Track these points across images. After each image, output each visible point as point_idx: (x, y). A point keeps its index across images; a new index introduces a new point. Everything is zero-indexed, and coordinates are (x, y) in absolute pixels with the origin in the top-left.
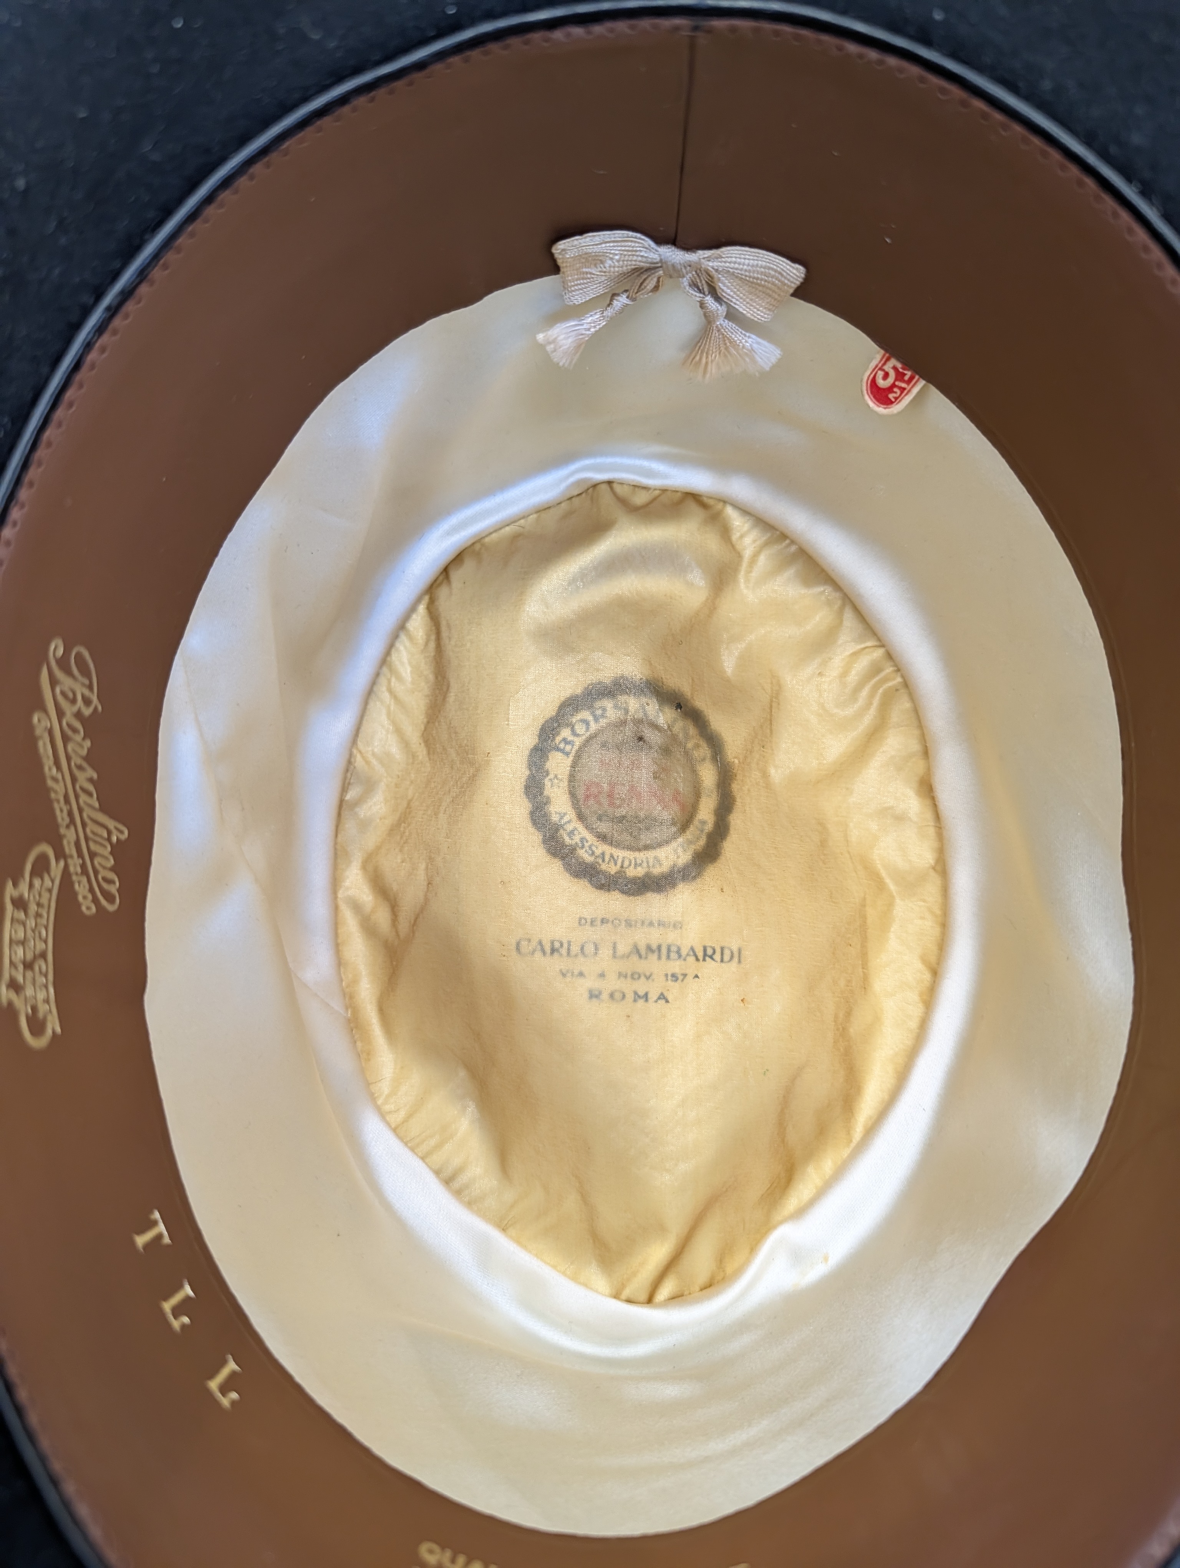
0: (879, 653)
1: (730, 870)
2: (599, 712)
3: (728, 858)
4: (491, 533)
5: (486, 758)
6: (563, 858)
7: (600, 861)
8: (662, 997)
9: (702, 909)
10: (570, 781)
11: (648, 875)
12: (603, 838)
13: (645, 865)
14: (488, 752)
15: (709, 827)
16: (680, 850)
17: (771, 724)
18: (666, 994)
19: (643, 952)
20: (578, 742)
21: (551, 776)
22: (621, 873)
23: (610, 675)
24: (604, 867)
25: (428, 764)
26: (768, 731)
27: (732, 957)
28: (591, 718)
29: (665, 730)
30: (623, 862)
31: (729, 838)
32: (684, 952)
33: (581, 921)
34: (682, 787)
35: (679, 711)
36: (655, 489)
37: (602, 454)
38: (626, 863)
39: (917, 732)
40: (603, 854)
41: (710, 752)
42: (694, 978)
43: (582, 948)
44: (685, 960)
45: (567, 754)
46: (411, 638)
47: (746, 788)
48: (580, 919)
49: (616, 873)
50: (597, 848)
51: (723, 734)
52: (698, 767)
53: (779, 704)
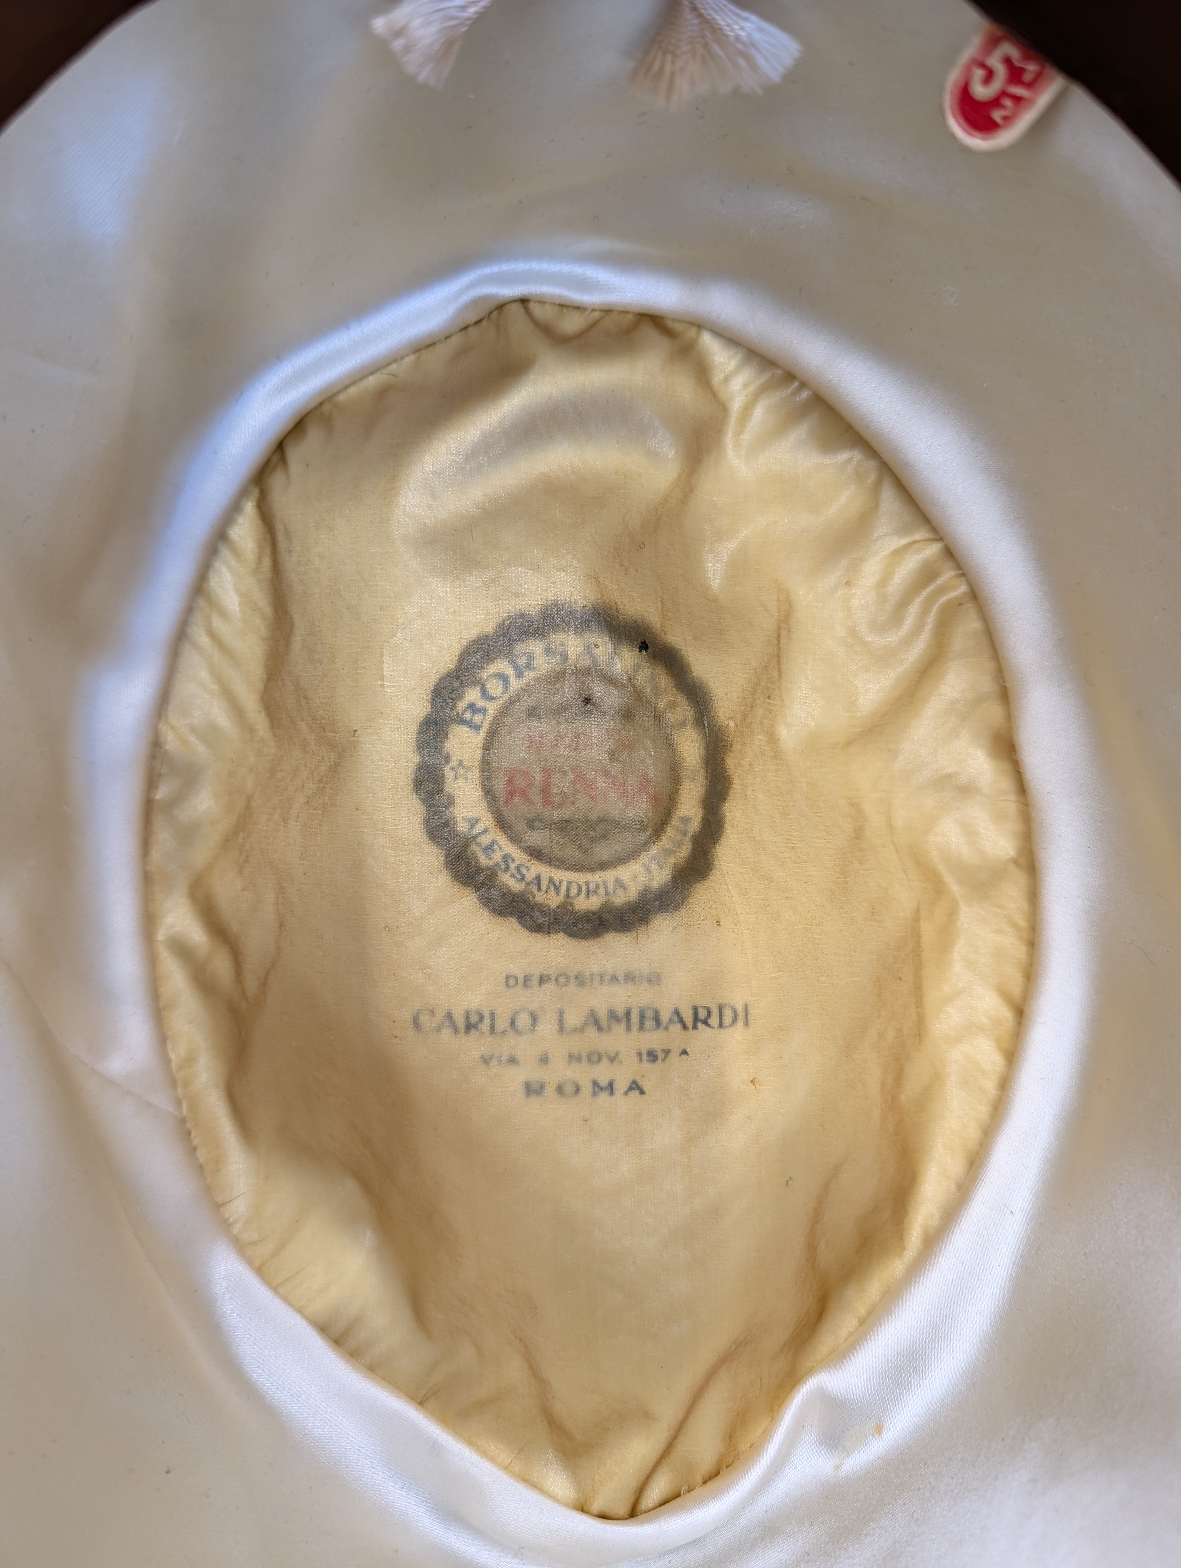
0: (933, 550)
1: (728, 890)
2: (522, 661)
3: (725, 872)
4: (346, 387)
5: (352, 739)
6: (478, 889)
7: (535, 891)
8: (635, 1087)
9: (690, 954)
10: (482, 771)
11: (606, 908)
12: (536, 854)
13: (601, 891)
14: (355, 729)
15: (695, 825)
16: (654, 867)
17: (779, 662)
18: (640, 1083)
19: (604, 1023)
20: (492, 708)
21: (454, 763)
22: (566, 906)
23: (536, 603)
24: (540, 898)
25: (272, 744)
26: (775, 673)
27: (735, 1020)
28: (510, 671)
29: (624, 685)
30: (568, 890)
31: (723, 841)
32: (665, 1017)
33: (510, 981)
34: (653, 770)
35: (644, 653)
36: (593, 310)
37: (511, 256)
38: (574, 891)
39: (990, 665)
40: (538, 878)
41: (692, 713)
42: (680, 1055)
43: (513, 1023)
44: (666, 1029)
45: (477, 728)
46: (236, 552)
47: (745, 762)
48: (508, 978)
49: (558, 907)
50: (528, 870)
51: (711, 684)
52: (675, 737)
53: (789, 631)
